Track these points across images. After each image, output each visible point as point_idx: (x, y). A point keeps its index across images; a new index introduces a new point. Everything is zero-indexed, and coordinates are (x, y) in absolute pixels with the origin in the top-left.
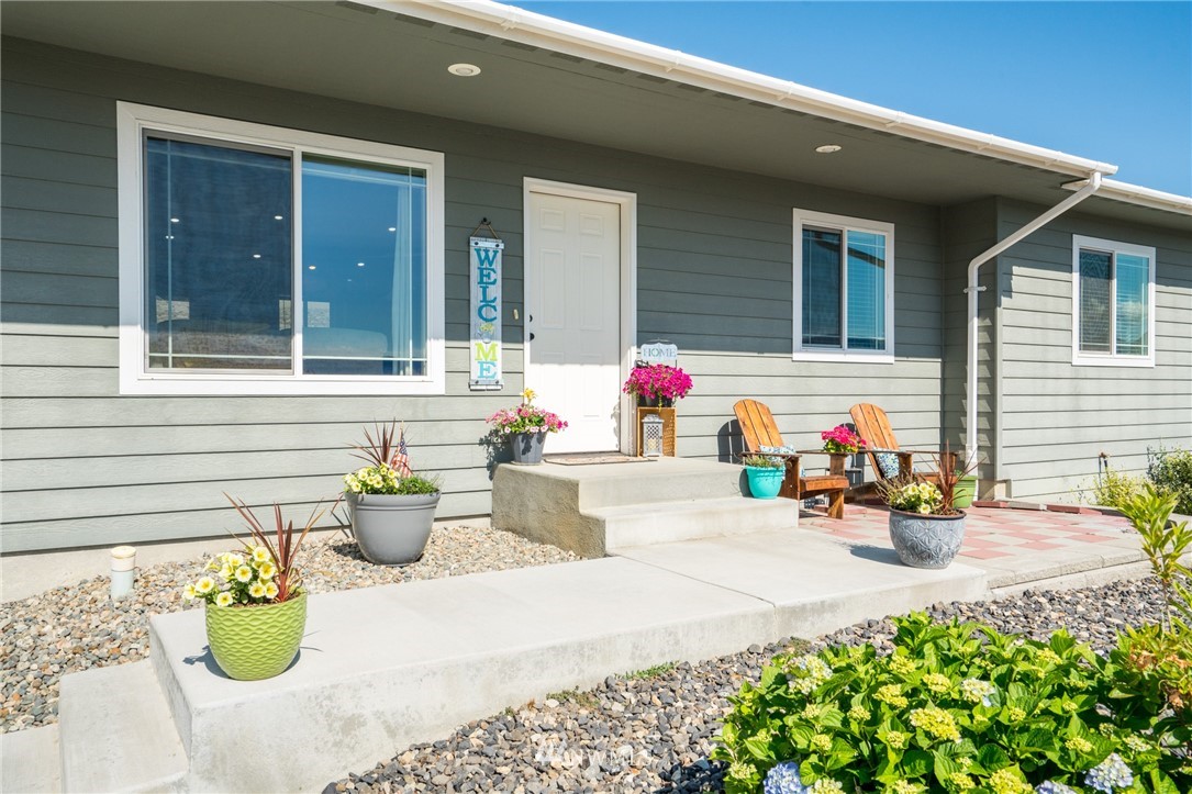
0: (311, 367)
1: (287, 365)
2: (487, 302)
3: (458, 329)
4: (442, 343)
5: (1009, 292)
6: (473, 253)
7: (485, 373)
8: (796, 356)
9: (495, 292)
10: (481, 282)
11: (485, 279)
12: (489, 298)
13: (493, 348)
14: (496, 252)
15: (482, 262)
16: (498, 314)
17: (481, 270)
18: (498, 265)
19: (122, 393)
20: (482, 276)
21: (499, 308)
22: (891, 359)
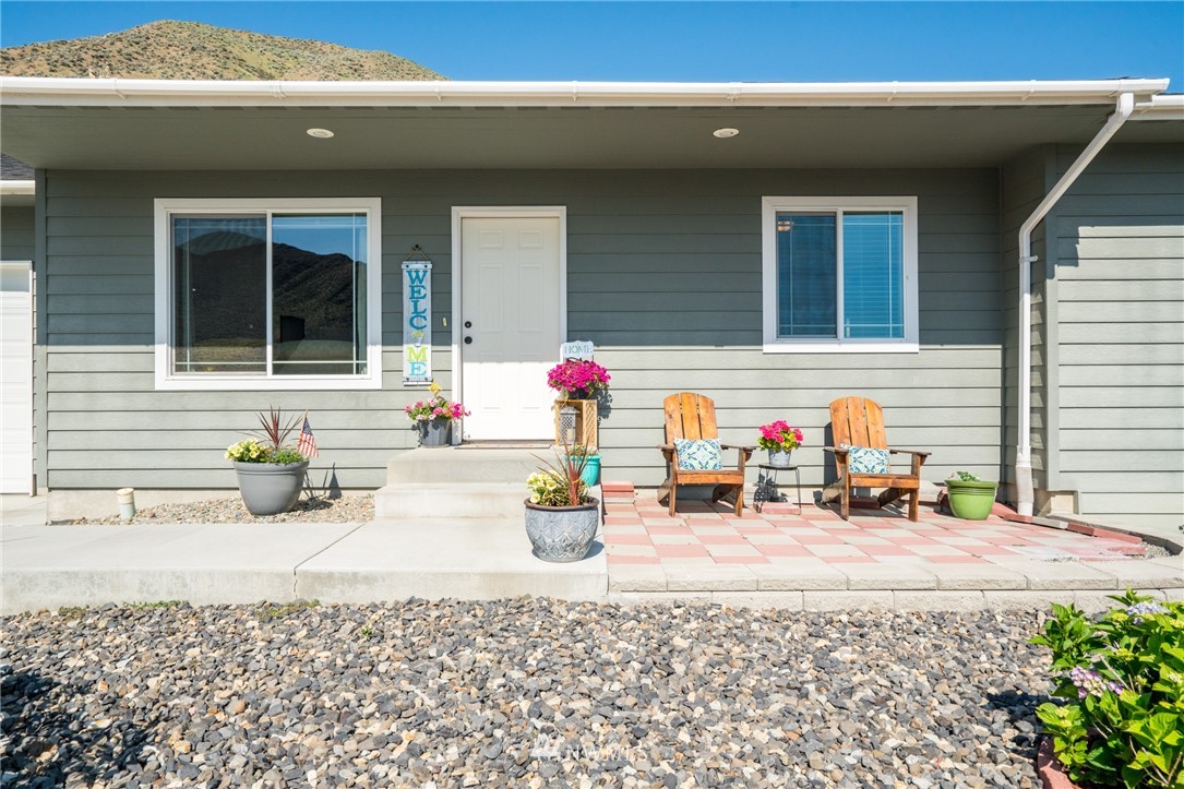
0: (277, 370)
1: (263, 368)
2: (418, 313)
3: (393, 335)
4: (379, 348)
5: (1073, 260)
6: (405, 274)
7: (416, 371)
8: (767, 348)
9: (425, 305)
10: (412, 297)
11: (416, 295)
12: (420, 309)
13: (423, 351)
14: (425, 272)
15: (413, 281)
16: (428, 322)
17: (412, 287)
18: (427, 283)
19: (157, 389)
20: (413, 292)
21: (429, 318)
22: (915, 347)
